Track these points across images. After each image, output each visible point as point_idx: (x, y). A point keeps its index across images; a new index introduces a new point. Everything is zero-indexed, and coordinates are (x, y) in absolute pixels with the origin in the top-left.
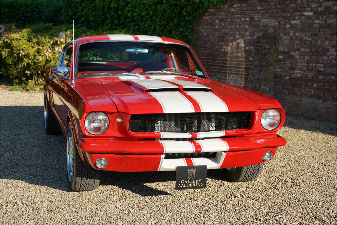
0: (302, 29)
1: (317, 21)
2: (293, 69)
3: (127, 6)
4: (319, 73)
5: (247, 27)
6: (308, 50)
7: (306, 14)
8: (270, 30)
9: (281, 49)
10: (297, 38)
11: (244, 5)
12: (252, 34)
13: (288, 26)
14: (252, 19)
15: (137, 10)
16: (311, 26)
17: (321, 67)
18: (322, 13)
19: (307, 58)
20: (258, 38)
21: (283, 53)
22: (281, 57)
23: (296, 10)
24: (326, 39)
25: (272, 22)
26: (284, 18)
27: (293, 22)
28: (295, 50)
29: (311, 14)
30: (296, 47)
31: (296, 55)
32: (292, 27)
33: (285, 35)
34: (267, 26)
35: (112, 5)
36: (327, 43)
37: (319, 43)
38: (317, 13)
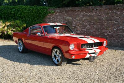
0: (79, 20)
1: (84, 18)
2: (77, 31)
3: (18, 13)
4: (85, 32)
5: (62, 19)
6: (81, 26)
7: (80, 16)
8: (70, 20)
9: (73, 25)
10: (78, 23)
11: (61, 13)
12: (64, 21)
13: (75, 19)
14: (63, 17)
15: (22, 14)
16: (82, 19)
17: (85, 30)
18: (85, 16)
19: (81, 28)
20: (66, 22)
21: (74, 26)
22: (73, 28)
23: (77, 15)
24: (86, 23)
25: (70, 18)
26: (74, 17)
27: (76, 18)
28: (77, 26)
29: (82, 16)
30: (78, 25)
31: (78, 27)
32: (76, 19)
33: (74, 21)
34: (69, 19)
35: (12, 12)
36: (87, 24)
37: (84, 24)
38: (83, 16)
